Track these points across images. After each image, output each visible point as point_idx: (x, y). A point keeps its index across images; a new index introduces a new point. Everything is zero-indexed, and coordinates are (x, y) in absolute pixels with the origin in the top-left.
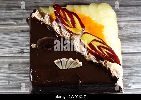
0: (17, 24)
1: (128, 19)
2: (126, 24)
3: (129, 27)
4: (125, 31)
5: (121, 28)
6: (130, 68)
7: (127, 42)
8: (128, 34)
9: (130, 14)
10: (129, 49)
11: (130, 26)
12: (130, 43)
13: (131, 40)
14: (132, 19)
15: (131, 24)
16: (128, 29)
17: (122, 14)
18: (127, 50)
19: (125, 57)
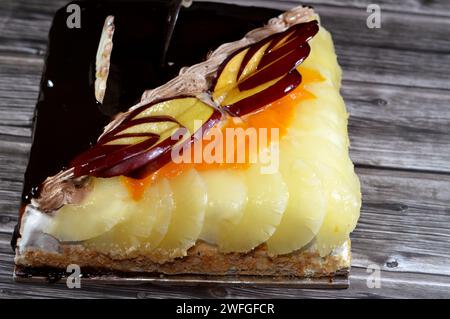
1: (406, 81)
2: (398, 94)
3: (407, 102)
4: (393, 111)
5: (381, 100)
6: (398, 210)
7: (395, 138)
8: (404, 120)
9: (415, 71)
10: (403, 159)
11: (411, 101)
12: (406, 143)
13: (411, 135)
14: (420, 82)
15: (416, 94)
16: (404, 108)
17: (388, 66)
18: (392, 159)
19: (386, 178)
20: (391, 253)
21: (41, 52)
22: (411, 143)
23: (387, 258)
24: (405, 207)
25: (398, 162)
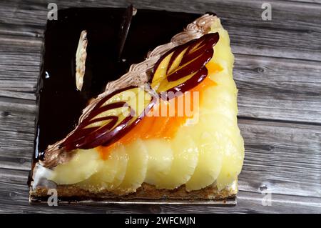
0: (37, 36)
1: (277, 53)
2: (271, 63)
3: (277, 70)
4: (267, 76)
5: (260, 69)
6: (269, 150)
7: (268, 97)
8: (274, 83)
9: (283, 46)
10: (273, 113)
11: (279, 69)
12: (275, 100)
13: (278, 94)
14: (286, 54)
15: (283, 63)
16: (275, 74)
17: (265, 42)
18: (266, 113)
19: (261, 127)
20: (263, 181)
21: (39, 35)
22: (278, 101)
23: (260, 184)
24: (273, 148)
25: (269, 115)
